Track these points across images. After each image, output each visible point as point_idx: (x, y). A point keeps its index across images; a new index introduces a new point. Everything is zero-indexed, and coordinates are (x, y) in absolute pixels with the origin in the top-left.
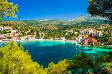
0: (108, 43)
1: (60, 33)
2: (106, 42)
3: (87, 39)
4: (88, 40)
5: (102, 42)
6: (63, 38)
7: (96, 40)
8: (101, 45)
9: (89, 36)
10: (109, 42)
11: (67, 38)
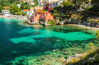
0: (70, 20)
1: (10, 4)
2: (68, 20)
3: (38, 15)
4: (40, 15)
5: (61, 18)
6: (7, 12)
7: (52, 15)
8: (59, 24)
9: (44, 9)
10: (72, 19)
11: (14, 12)
